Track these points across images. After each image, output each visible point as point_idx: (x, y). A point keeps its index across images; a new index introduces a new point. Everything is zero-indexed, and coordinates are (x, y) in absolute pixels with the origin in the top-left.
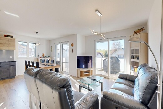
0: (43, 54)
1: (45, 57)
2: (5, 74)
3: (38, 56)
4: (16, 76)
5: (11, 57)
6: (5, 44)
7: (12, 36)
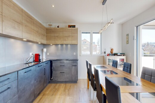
0: (112, 50)
1: (115, 54)
2: (68, 76)
3: (105, 52)
4: (78, 81)
5: (75, 54)
6: (69, 36)
7: (75, 26)
